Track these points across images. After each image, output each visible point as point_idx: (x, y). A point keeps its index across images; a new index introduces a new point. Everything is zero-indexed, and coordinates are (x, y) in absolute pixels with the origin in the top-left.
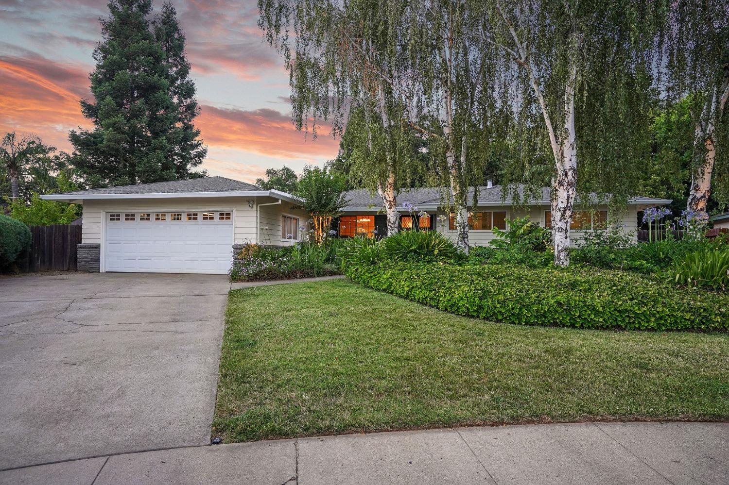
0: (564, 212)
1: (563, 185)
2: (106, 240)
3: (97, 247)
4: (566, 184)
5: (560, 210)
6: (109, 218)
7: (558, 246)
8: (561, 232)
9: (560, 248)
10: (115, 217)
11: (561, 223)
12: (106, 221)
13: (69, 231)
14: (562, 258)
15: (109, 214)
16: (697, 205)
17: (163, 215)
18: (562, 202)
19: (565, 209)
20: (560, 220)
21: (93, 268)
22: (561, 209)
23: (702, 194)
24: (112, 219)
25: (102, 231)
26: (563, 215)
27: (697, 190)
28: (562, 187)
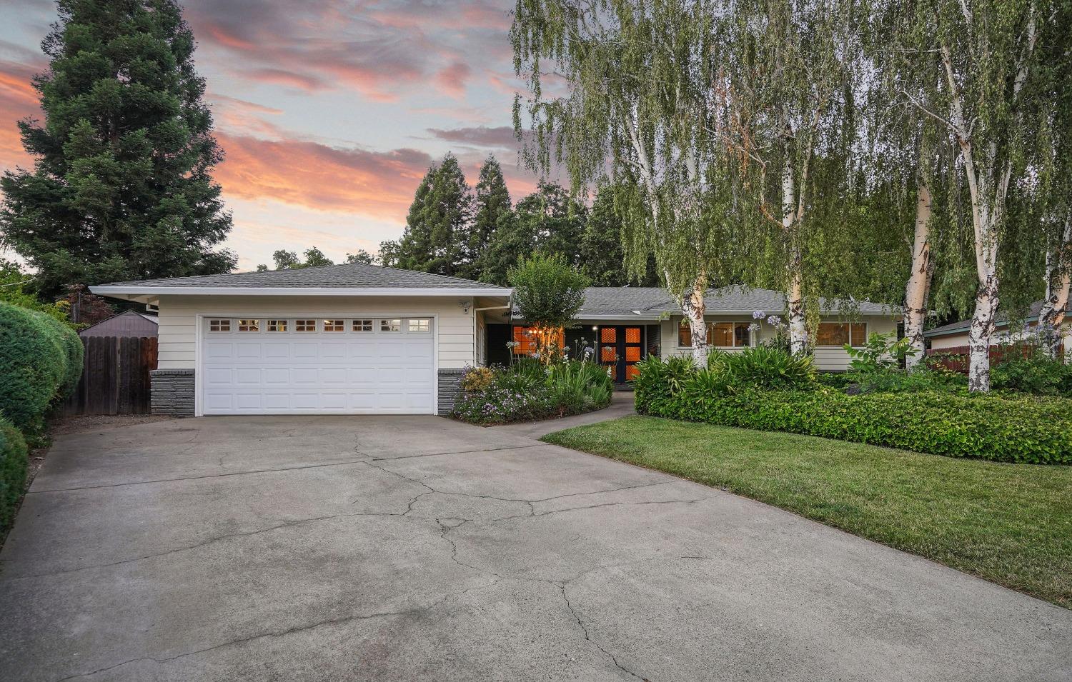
0: (987, 327)
1: (988, 295)
2: (203, 363)
3: (190, 375)
4: (990, 294)
5: (981, 325)
6: (209, 326)
7: (977, 368)
8: (982, 351)
9: (979, 371)
10: (219, 325)
11: (981, 340)
12: (203, 332)
13: (118, 347)
14: (983, 382)
15: (209, 320)
16: (1055, 319)
17: (311, 322)
18: (984, 315)
19: (988, 323)
20: (981, 337)
21: (182, 408)
22: (983, 324)
23: (1061, 308)
24: (213, 329)
25: (198, 347)
26: (985, 331)
27: (1055, 302)
28: (986, 297)
